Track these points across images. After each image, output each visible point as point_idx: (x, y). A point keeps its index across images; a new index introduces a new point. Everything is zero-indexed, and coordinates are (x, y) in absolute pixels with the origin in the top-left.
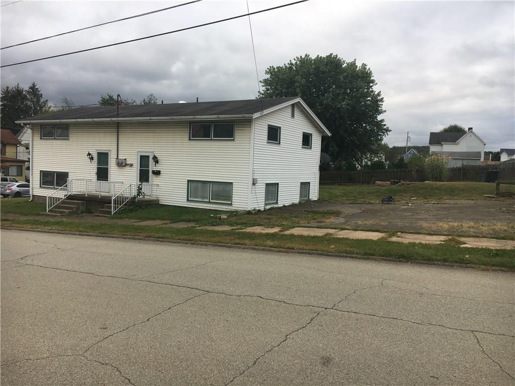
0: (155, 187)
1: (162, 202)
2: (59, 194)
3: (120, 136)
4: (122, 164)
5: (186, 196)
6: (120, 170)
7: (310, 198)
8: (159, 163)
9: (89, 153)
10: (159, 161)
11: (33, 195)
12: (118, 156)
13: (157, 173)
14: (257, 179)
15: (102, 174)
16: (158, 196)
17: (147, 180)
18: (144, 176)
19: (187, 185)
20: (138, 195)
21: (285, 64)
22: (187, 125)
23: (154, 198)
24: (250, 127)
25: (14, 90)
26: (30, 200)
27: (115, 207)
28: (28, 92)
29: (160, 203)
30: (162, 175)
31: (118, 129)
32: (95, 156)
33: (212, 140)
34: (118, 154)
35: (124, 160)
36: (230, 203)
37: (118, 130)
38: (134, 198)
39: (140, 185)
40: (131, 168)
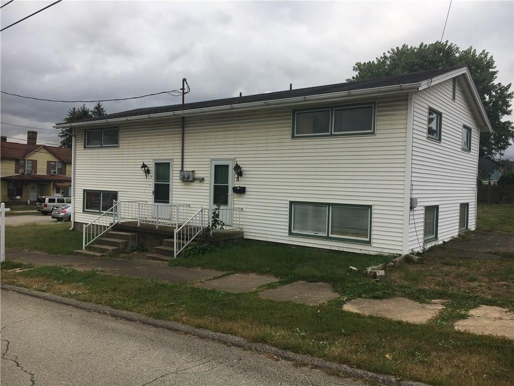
0: (238, 213)
1: (249, 235)
2: (104, 220)
3: (185, 138)
4: (188, 179)
5: (288, 228)
6: (187, 187)
7: (469, 227)
8: (243, 176)
9: (144, 164)
10: (243, 173)
11: (75, 222)
12: (182, 168)
13: (241, 191)
14: (416, 199)
15: (162, 194)
16: (241, 227)
17: (225, 202)
18: (220, 196)
19: (288, 209)
20: (213, 225)
21: (377, 58)
22: (290, 115)
23: (235, 228)
24: (407, 109)
25: (80, 110)
26: (71, 229)
27: (179, 243)
28: (94, 112)
29: (246, 237)
30: (248, 194)
31: (183, 127)
32: (152, 168)
33: (331, 135)
34: (182, 165)
35: (191, 173)
36: (368, 239)
37: (183, 131)
38: (208, 230)
39: (216, 209)
40: (202, 184)
